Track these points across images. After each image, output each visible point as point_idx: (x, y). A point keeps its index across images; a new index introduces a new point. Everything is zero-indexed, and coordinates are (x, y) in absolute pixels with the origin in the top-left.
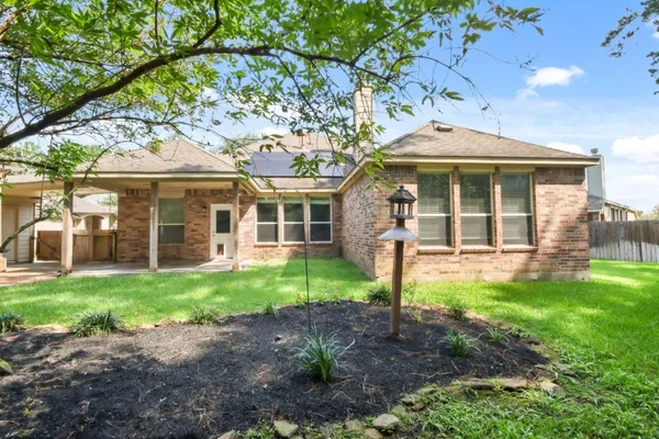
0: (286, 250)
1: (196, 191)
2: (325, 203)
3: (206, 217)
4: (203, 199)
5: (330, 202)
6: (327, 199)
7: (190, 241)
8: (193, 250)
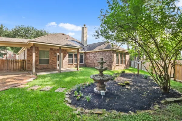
0: (75, 65)
1: (53, 49)
2: (82, 54)
3: (56, 57)
4: (55, 51)
5: (83, 54)
6: (83, 53)
7: (51, 63)
8: (52, 66)
